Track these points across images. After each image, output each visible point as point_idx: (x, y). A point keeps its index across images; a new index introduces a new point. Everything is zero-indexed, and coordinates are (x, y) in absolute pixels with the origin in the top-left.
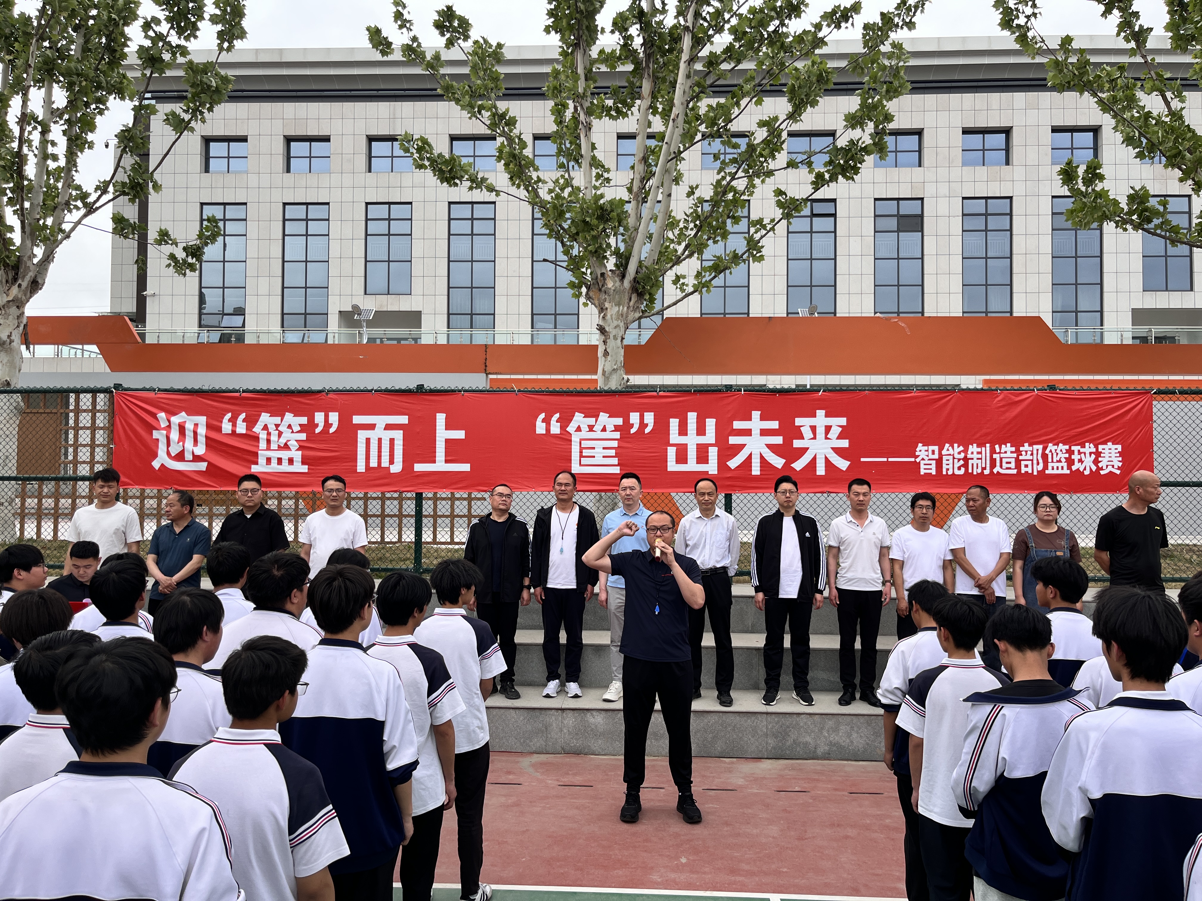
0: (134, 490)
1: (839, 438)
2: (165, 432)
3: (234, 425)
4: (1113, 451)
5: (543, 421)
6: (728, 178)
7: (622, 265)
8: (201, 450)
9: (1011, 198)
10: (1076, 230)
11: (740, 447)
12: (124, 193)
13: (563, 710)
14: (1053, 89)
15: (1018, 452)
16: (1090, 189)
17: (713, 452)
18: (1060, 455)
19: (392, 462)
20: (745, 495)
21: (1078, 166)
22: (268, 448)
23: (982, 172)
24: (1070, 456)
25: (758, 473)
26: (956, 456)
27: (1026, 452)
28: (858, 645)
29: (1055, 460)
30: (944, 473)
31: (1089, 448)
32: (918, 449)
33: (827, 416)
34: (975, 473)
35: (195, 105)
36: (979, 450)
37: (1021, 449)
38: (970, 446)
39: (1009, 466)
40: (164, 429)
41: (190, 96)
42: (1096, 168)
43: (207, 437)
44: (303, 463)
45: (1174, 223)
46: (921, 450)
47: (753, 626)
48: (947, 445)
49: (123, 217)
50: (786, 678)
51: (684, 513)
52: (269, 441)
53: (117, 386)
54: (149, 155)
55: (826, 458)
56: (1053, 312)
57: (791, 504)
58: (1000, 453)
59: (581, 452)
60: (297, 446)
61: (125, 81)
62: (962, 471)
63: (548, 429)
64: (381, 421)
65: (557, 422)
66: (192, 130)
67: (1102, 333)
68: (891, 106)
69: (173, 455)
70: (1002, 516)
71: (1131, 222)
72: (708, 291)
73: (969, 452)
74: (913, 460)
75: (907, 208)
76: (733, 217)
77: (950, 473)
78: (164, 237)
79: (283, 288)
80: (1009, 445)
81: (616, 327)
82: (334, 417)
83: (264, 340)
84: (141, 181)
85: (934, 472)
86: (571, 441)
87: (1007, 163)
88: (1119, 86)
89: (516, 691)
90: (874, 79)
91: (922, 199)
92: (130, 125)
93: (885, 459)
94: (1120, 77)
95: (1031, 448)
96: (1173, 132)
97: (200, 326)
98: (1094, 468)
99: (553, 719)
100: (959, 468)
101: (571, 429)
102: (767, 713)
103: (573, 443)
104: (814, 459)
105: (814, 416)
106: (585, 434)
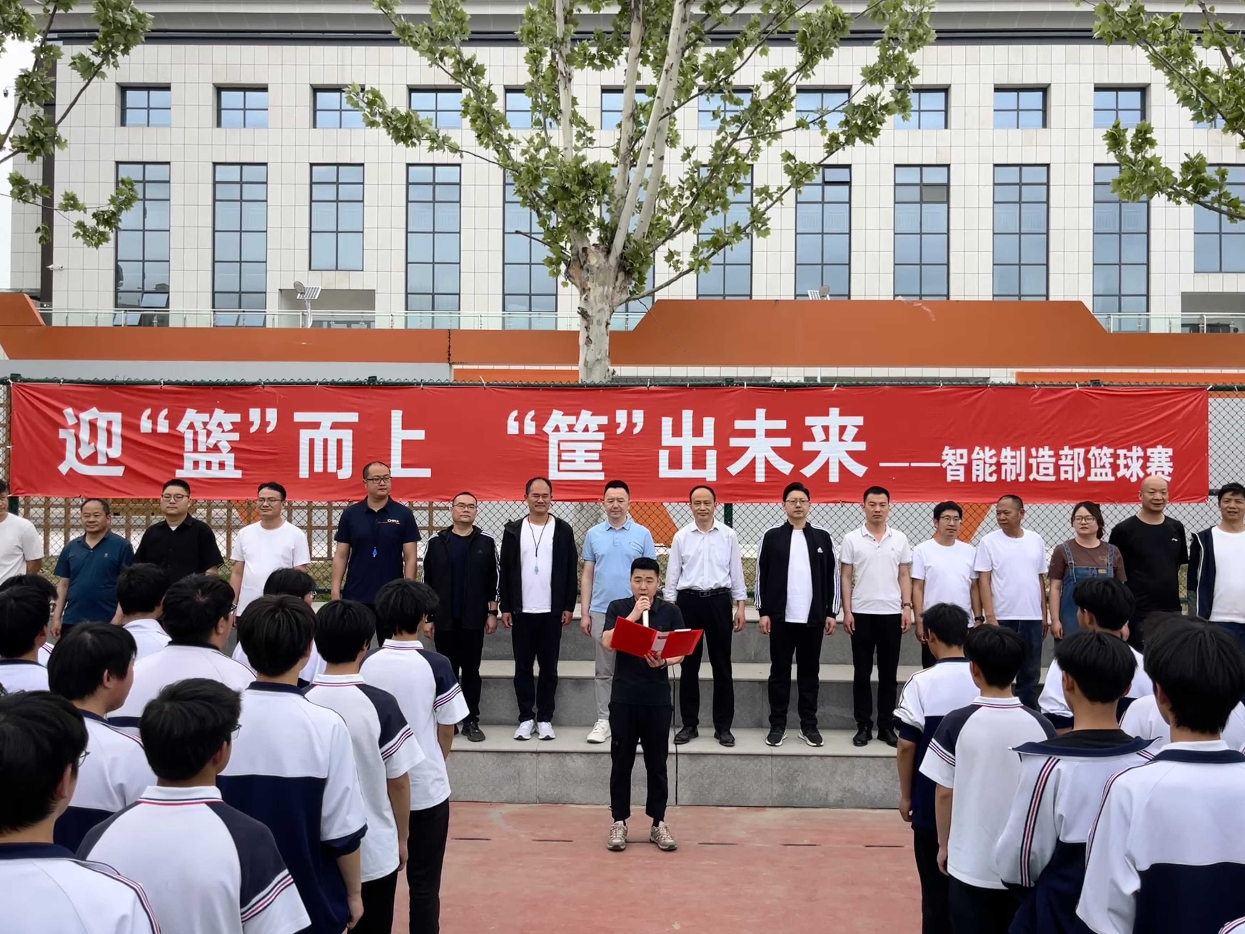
0: (37, 498)
1: (856, 439)
2: (73, 431)
3: (155, 423)
4: (1164, 455)
5: (516, 419)
6: (729, 140)
7: (607, 239)
8: (116, 452)
9: (1048, 165)
10: (1120, 202)
11: (743, 450)
12: (22, 150)
13: (538, 753)
14: (1100, 40)
15: (1057, 456)
16: (1139, 156)
17: (711, 457)
18: (1104, 459)
19: (339, 466)
20: (748, 505)
21: (1126, 130)
22: (195, 450)
23: (1015, 135)
24: (1115, 461)
25: (763, 480)
26: (988, 460)
27: (1066, 456)
29: (1098, 466)
30: (974, 480)
31: (1137, 451)
32: (944, 453)
33: (841, 414)
34: (1009, 480)
35: (107, 46)
36: (1013, 454)
37: (1061, 452)
38: (1004, 450)
39: (1046, 472)
40: (72, 427)
41: (100, 35)
42: (1146, 132)
43: (123, 437)
44: (236, 467)
45: (1233, 196)
46: (948, 454)
47: (756, 654)
48: (977, 449)
49: (21, 178)
50: (793, 715)
51: (678, 525)
52: (195, 442)
53: (15, 377)
54: (54, 105)
55: (840, 463)
56: (1094, 296)
57: (801, 515)
58: (1037, 457)
59: (560, 456)
60: (228, 447)
61: (24, 17)
62: (994, 478)
63: (521, 429)
64: (326, 418)
65: (532, 420)
66: (103, 75)
67: (1148, 320)
68: (914, 58)
69: (83, 457)
70: (1039, 529)
71: (1186, 194)
72: (706, 269)
73: (1003, 456)
74: (938, 465)
75: (932, 176)
76: (735, 185)
77: (981, 479)
78: (72, 203)
79: (214, 262)
80: (1047, 448)
81: (599, 311)
82: (272, 415)
83: (191, 324)
84: (42, 136)
85: (962, 479)
86: (548, 442)
87: (1045, 125)
88: (1173, 38)
90: (895, 28)
91: (948, 166)
92: (30, 70)
93: (907, 465)
94: (1174, 28)
95: (1071, 452)
96: (1234, 91)
97: (116, 305)
98: (1142, 475)
99: (527, 762)
100: (991, 475)
101: (548, 428)
102: (772, 756)
103: (550, 445)
104: (827, 464)
105: (827, 414)
106: (564, 434)
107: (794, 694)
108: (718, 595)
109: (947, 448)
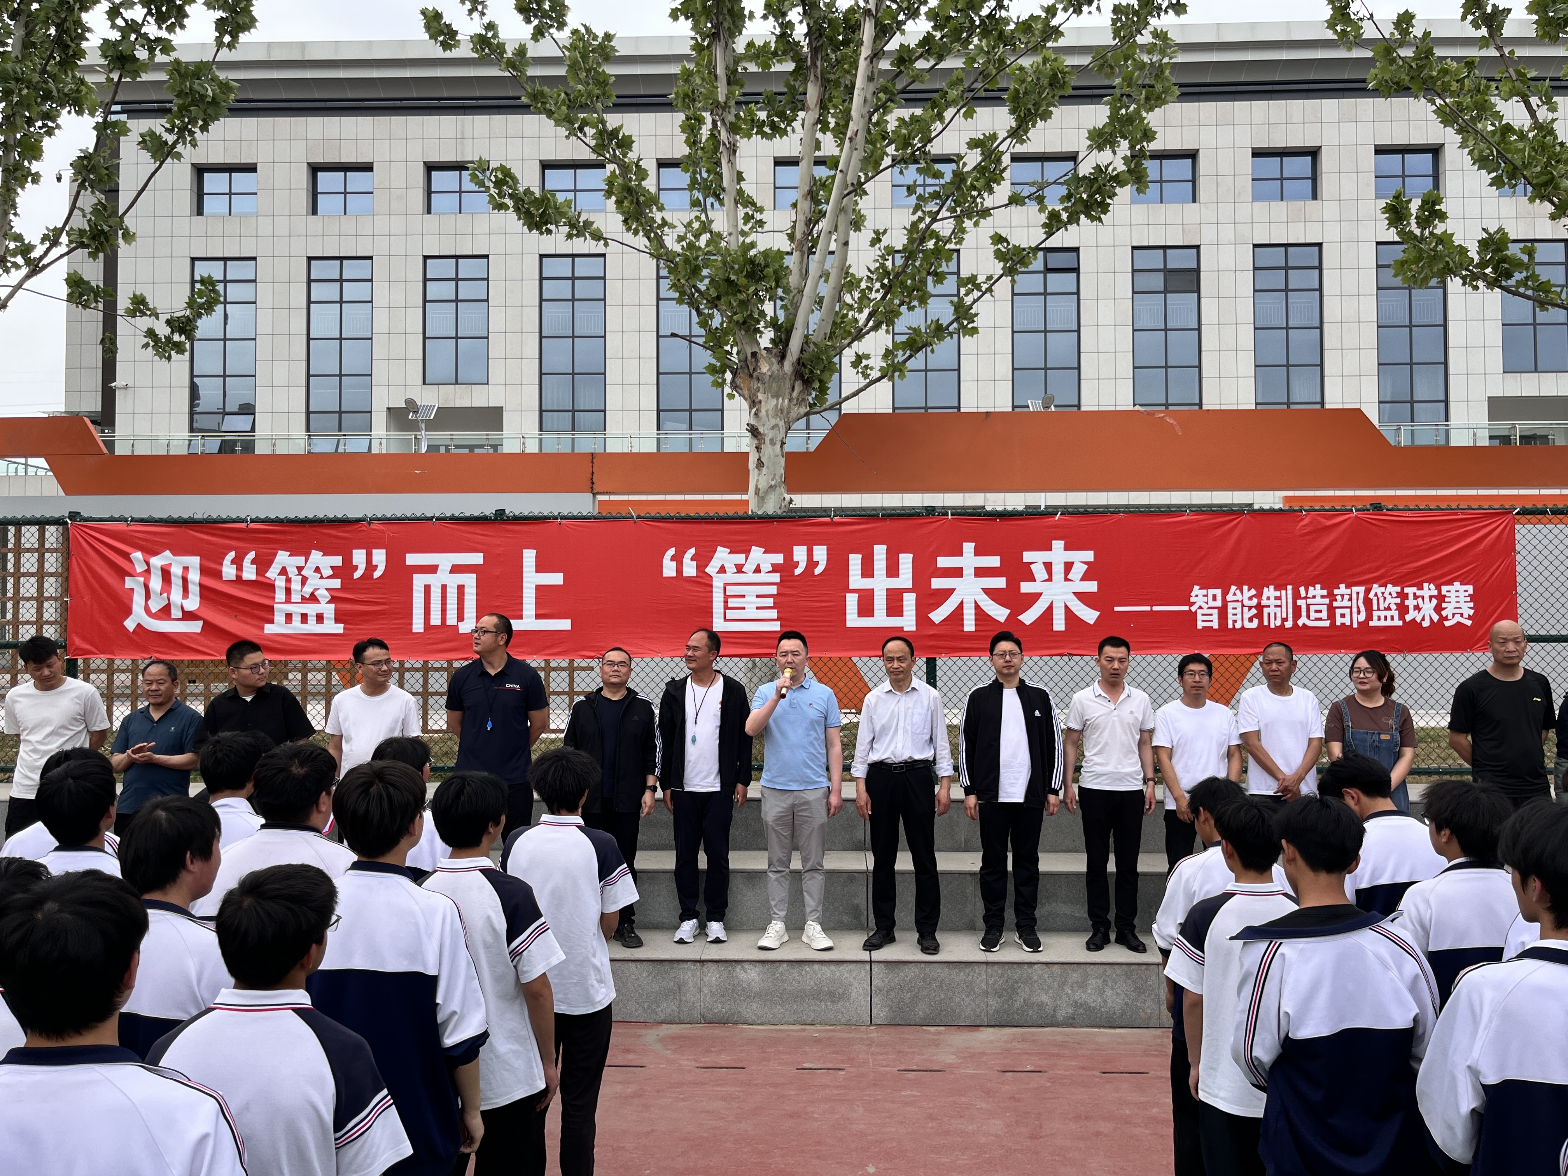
0: (99, 661)
1: (1084, 578)
2: (142, 579)
3: (240, 568)
4: (1462, 594)
5: (673, 559)
6: (928, 220)
7: (781, 341)
8: (193, 603)
9: (1320, 245)
10: (1410, 289)
11: (947, 593)
12: (82, 245)
13: (702, 962)
14: (1376, 93)
15: (1332, 597)
16: (1427, 232)
17: (910, 601)
18: (1389, 600)
19: (461, 618)
20: (955, 659)
21: (1410, 201)
22: (288, 601)
23: (1279, 208)
24: (1403, 602)
25: (973, 629)
26: (1247, 602)
27: (1342, 596)
28: (1111, 867)
29: (1382, 607)
30: (1230, 626)
31: (1429, 590)
32: (1193, 594)
33: (1067, 548)
34: (1272, 626)
35: (183, 121)
36: (1278, 594)
37: (1336, 592)
38: (1266, 589)
39: (1318, 615)
40: (140, 575)
41: (175, 109)
42: (1434, 203)
43: (201, 586)
44: (337, 620)
45: (1543, 278)
46: (1198, 595)
47: (967, 841)
48: (1233, 588)
49: (81, 279)
51: (870, 684)
52: (288, 591)
53: (74, 515)
54: (118, 191)
55: (1066, 607)
56: (1380, 402)
58: (1306, 598)
59: (726, 602)
60: (328, 596)
61: (83, 88)
62: (1255, 624)
63: (679, 570)
64: (445, 560)
65: (692, 559)
66: (179, 156)
67: (1447, 431)
68: (1153, 118)
69: (154, 610)
70: (1311, 685)
71: (1484, 277)
72: (902, 376)
73: (1264, 597)
74: (1186, 608)
75: (1177, 260)
76: (936, 274)
77: (1238, 625)
78: (139, 306)
79: (308, 376)
80: (1318, 586)
81: (773, 428)
82: (379, 557)
83: (281, 450)
84: (106, 228)
85: (1215, 625)
86: (711, 586)
87: (1315, 197)
88: (1466, 89)
89: (637, 937)
90: (1129, 81)
91: (1198, 247)
92: (91, 150)
93: (1148, 608)
94: (1468, 76)
95: (1348, 591)
96: (1543, 151)
97: (192, 430)
98: (1436, 618)
99: (689, 975)
100: (1251, 620)
101: (711, 569)
102: (987, 963)
103: (714, 590)
104: (1050, 608)
105: (1050, 549)
106: (731, 576)
109: (1196, 587)
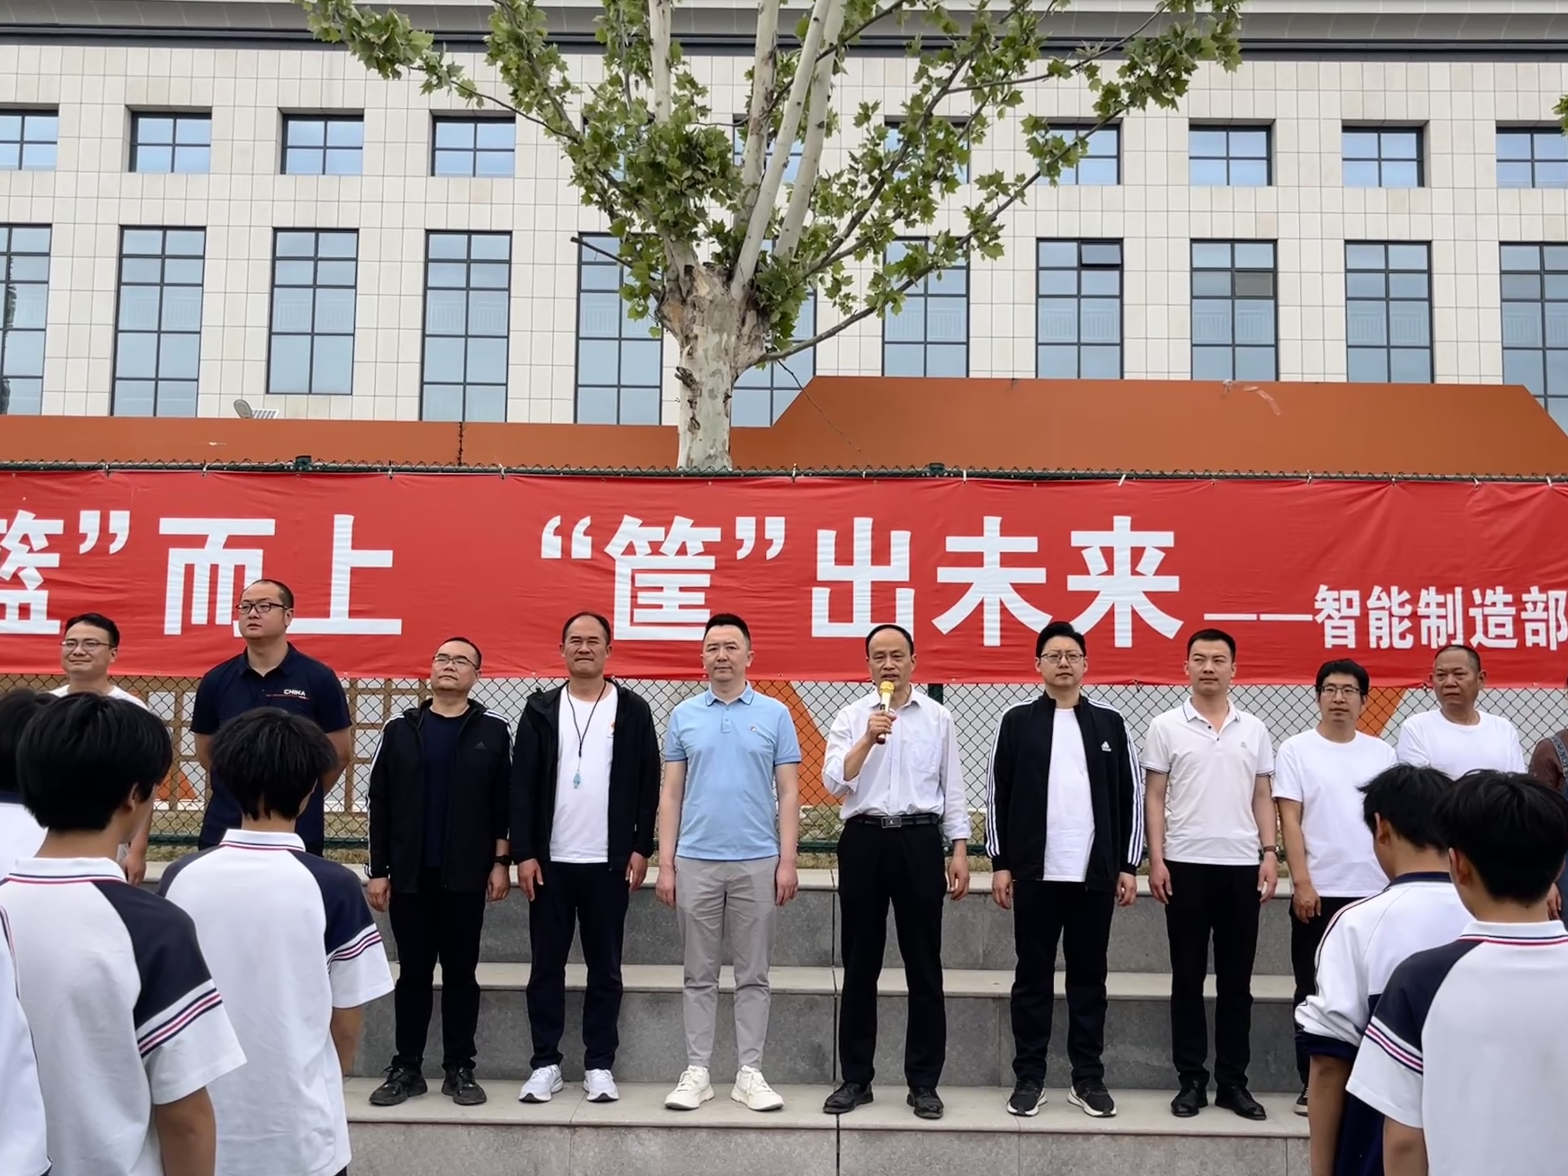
1: (1161, 570)
5: (557, 531)
6: (936, 90)
7: (727, 257)
11: (961, 589)
13: (573, 1127)
15: (1519, 605)
17: (905, 600)
20: (970, 687)
23: (1377, 197)
25: (997, 642)
26: (1396, 610)
27: (1535, 603)
28: (1210, 988)
30: (1373, 645)
32: (1319, 597)
33: (1135, 527)
36: (1441, 598)
37: (1525, 597)
38: (1424, 592)
39: (1500, 631)
44: (50, 615)
46: (1326, 599)
47: (986, 954)
48: (1377, 590)
50: (1058, 1059)
55: (1134, 613)
58: (1482, 605)
59: (634, 597)
60: (39, 579)
62: (1408, 643)
63: (566, 550)
64: (219, 529)
65: (586, 534)
72: (896, 309)
73: (1422, 604)
74: (1309, 618)
75: (1248, 257)
77: (1384, 644)
79: (114, 379)
80: (1500, 589)
81: (713, 374)
82: (120, 522)
85: (1351, 643)
86: (613, 573)
87: (1421, 182)
89: (477, 1088)
91: (1274, 242)
93: (1253, 617)
95: (1543, 597)
99: (552, 1148)
100: (1403, 636)
101: (614, 548)
102: (1019, 1134)
103: (617, 578)
104: (1110, 615)
105: (1110, 527)
106: (643, 559)
107: (1061, 1021)
108: (915, 826)
109: (1323, 588)
